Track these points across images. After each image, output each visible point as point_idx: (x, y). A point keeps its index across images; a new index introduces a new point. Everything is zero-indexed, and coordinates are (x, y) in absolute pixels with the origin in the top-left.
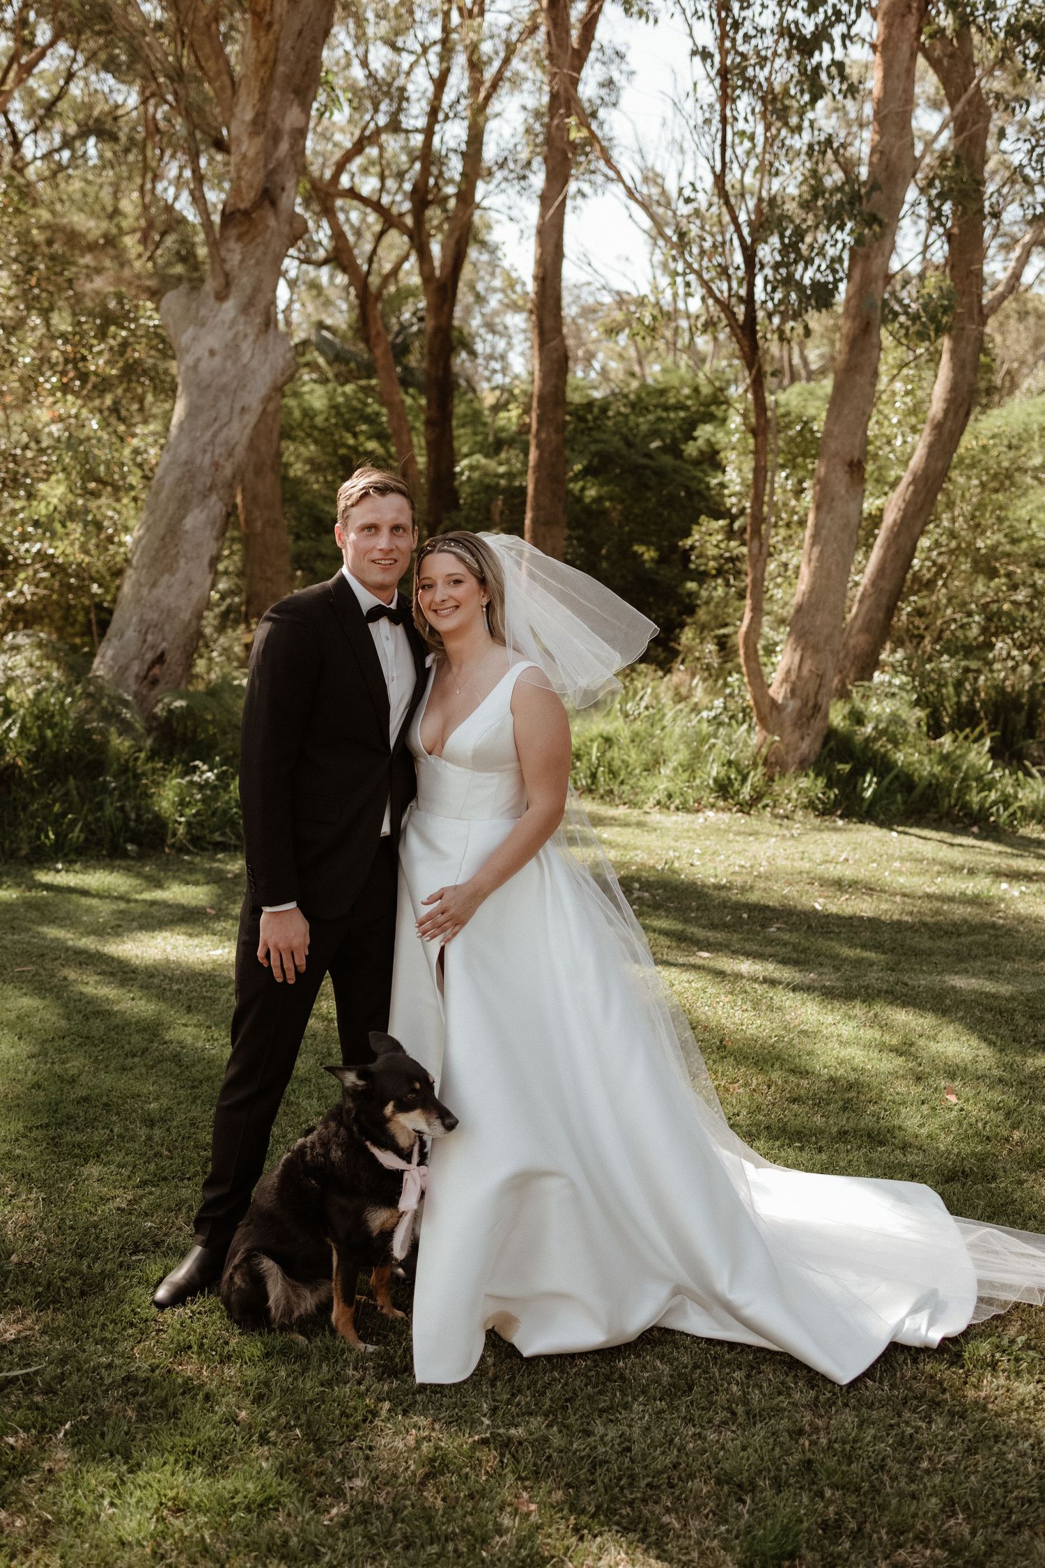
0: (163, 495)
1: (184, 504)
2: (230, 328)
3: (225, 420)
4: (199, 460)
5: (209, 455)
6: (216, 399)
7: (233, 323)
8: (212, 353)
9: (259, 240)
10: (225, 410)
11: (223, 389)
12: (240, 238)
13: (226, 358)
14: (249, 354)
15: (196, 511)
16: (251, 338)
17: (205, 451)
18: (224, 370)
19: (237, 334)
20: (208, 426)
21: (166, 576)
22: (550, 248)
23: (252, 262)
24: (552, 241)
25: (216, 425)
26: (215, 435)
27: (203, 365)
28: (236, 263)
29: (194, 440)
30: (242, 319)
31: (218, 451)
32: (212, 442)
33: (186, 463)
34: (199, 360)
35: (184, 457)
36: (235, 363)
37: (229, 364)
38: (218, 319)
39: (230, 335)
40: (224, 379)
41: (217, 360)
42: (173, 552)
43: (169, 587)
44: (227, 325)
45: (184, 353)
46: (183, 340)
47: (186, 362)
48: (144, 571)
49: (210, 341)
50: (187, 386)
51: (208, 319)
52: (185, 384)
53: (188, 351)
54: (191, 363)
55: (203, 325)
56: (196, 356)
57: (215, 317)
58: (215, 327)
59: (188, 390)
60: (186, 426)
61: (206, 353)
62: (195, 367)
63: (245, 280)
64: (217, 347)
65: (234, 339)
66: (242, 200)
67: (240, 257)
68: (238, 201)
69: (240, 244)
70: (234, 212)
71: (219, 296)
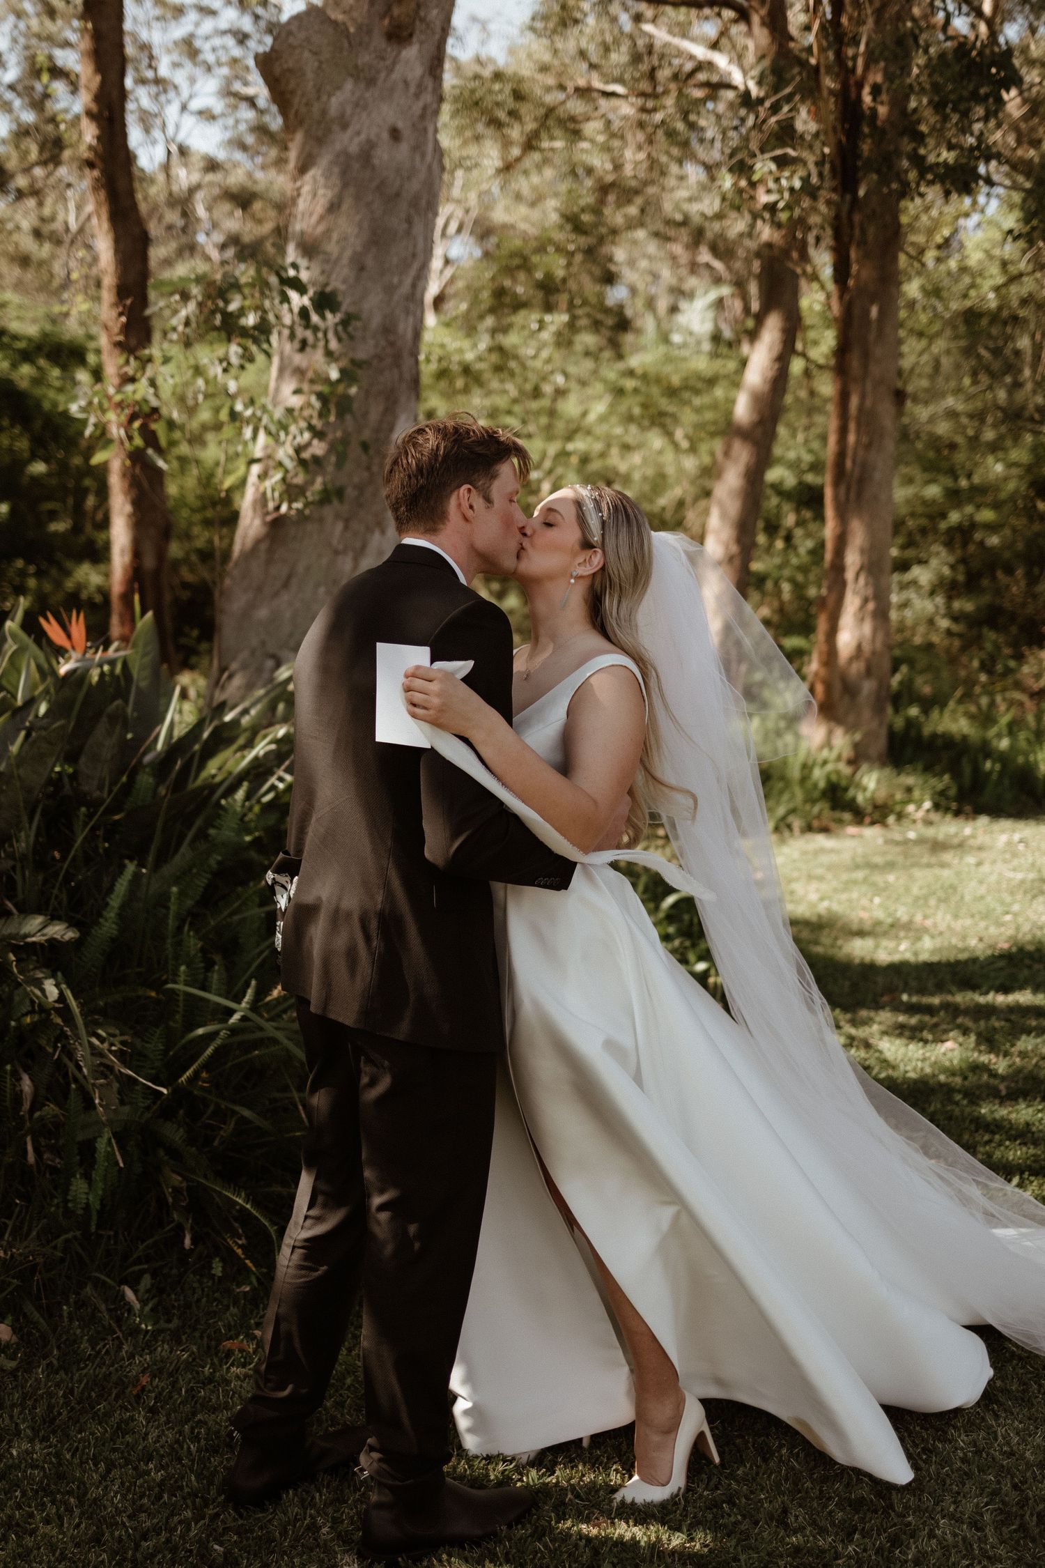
2: (417, 96)
3: (422, 259)
4: (401, 327)
5: (411, 319)
6: (409, 221)
7: (420, 86)
8: (395, 134)
11: (415, 203)
13: (414, 150)
14: (431, 148)
19: (425, 108)
25: (415, 265)
27: (383, 155)
29: (390, 289)
30: (429, 83)
34: (371, 144)
35: (376, 322)
36: (422, 158)
38: (394, 76)
39: (417, 108)
40: (415, 186)
41: (404, 147)
44: (412, 90)
45: (336, 128)
46: (335, 103)
47: (338, 146)
48: (340, 526)
49: (387, 113)
50: (351, 190)
51: (378, 72)
52: (345, 185)
53: (345, 126)
54: (354, 148)
55: (371, 82)
56: (363, 137)
57: (390, 70)
58: (392, 90)
59: (358, 198)
60: (369, 262)
61: (385, 135)
62: (366, 155)
63: (434, 14)
64: (400, 125)
65: (423, 116)
71: (400, 35)
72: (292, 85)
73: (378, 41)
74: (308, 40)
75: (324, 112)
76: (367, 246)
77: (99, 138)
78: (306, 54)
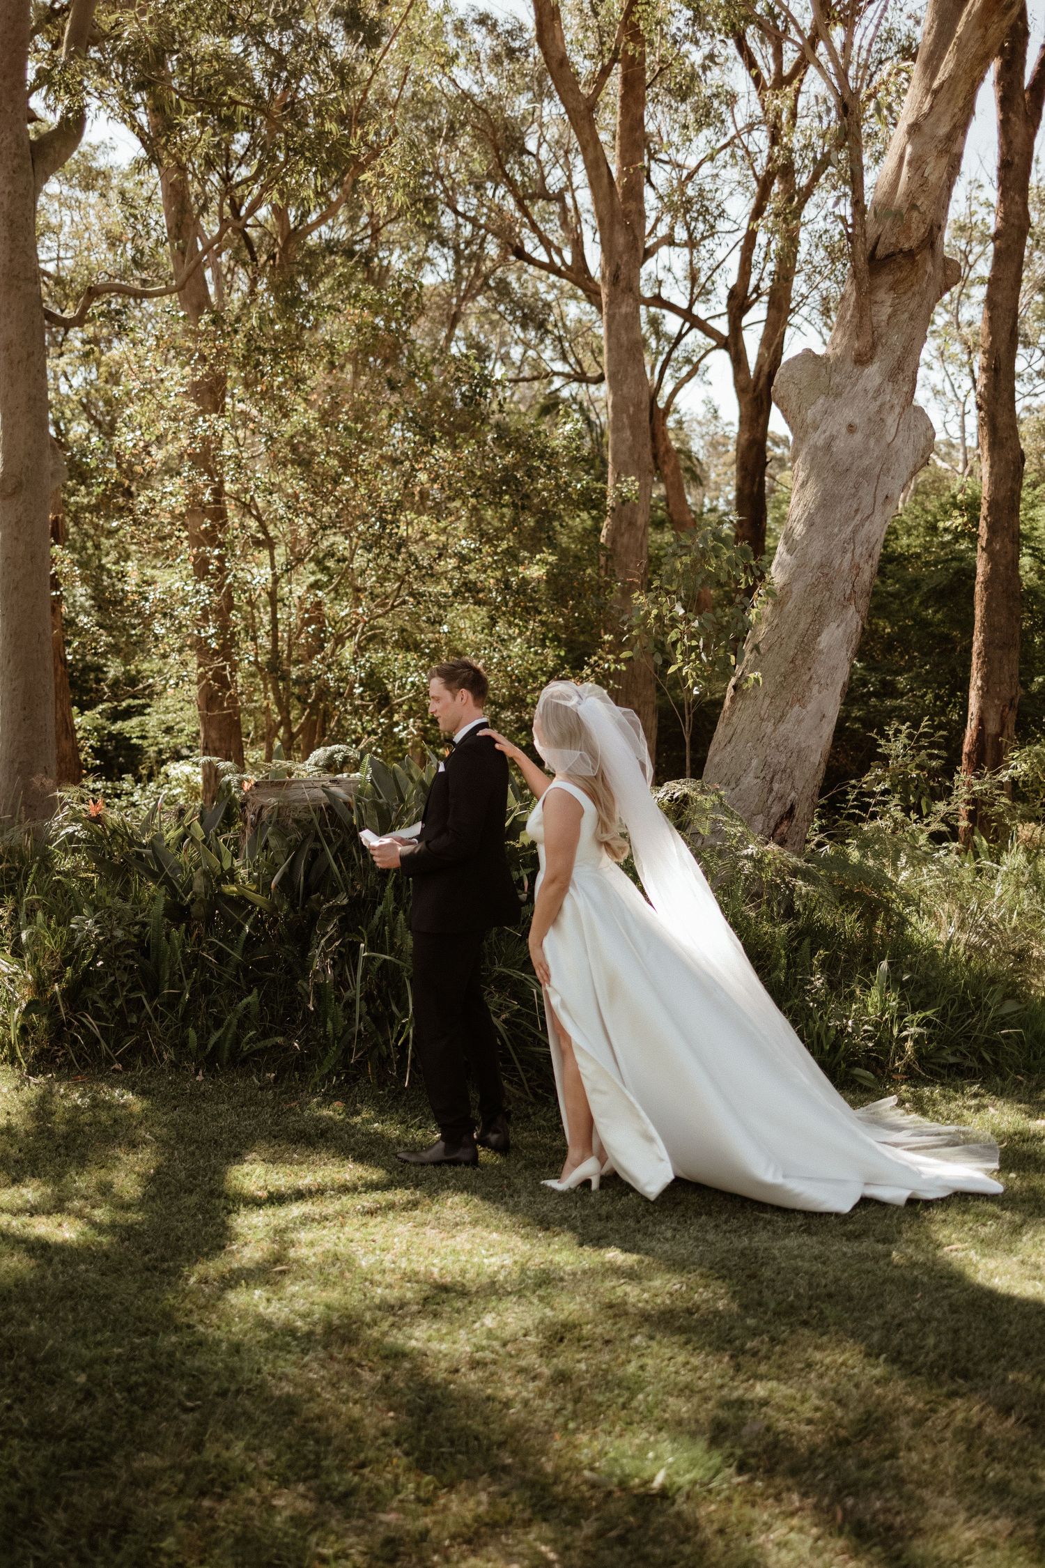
0: (790, 606)
1: (819, 617)
2: (875, 398)
3: (868, 512)
4: (836, 563)
5: (849, 555)
6: (857, 487)
7: (879, 391)
8: (851, 428)
9: (916, 288)
10: (868, 500)
11: (865, 473)
12: (892, 288)
13: (868, 436)
14: (893, 431)
15: (833, 625)
16: (897, 410)
17: (845, 551)
18: (867, 450)
19: (883, 405)
20: (848, 519)
21: (797, 708)
22: (1004, 335)
23: (906, 315)
24: (1007, 327)
25: (858, 517)
26: (855, 532)
27: (839, 445)
28: (885, 318)
29: (831, 537)
30: (890, 387)
31: (858, 551)
32: (852, 539)
33: (822, 566)
34: (833, 438)
35: (817, 559)
36: (878, 441)
37: (872, 442)
38: (859, 387)
39: (874, 406)
40: (867, 461)
41: (858, 437)
42: (806, 678)
43: (799, 722)
44: (871, 395)
45: (811, 430)
46: (811, 415)
47: (813, 443)
48: (767, 701)
49: (848, 415)
50: (816, 470)
51: (845, 387)
52: (812, 468)
53: (816, 428)
54: (820, 443)
55: (838, 395)
56: (828, 433)
57: (854, 385)
58: (854, 398)
59: (818, 476)
60: (818, 520)
61: (844, 430)
62: (828, 447)
63: (896, 339)
64: (857, 421)
65: (879, 412)
66: (908, 238)
67: (889, 310)
68: (902, 240)
69: (892, 294)
70: (893, 254)
71: (862, 360)
73: (849, 365)
74: (792, 376)
75: (803, 421)
76: (818, 509)
78: (791, 386)
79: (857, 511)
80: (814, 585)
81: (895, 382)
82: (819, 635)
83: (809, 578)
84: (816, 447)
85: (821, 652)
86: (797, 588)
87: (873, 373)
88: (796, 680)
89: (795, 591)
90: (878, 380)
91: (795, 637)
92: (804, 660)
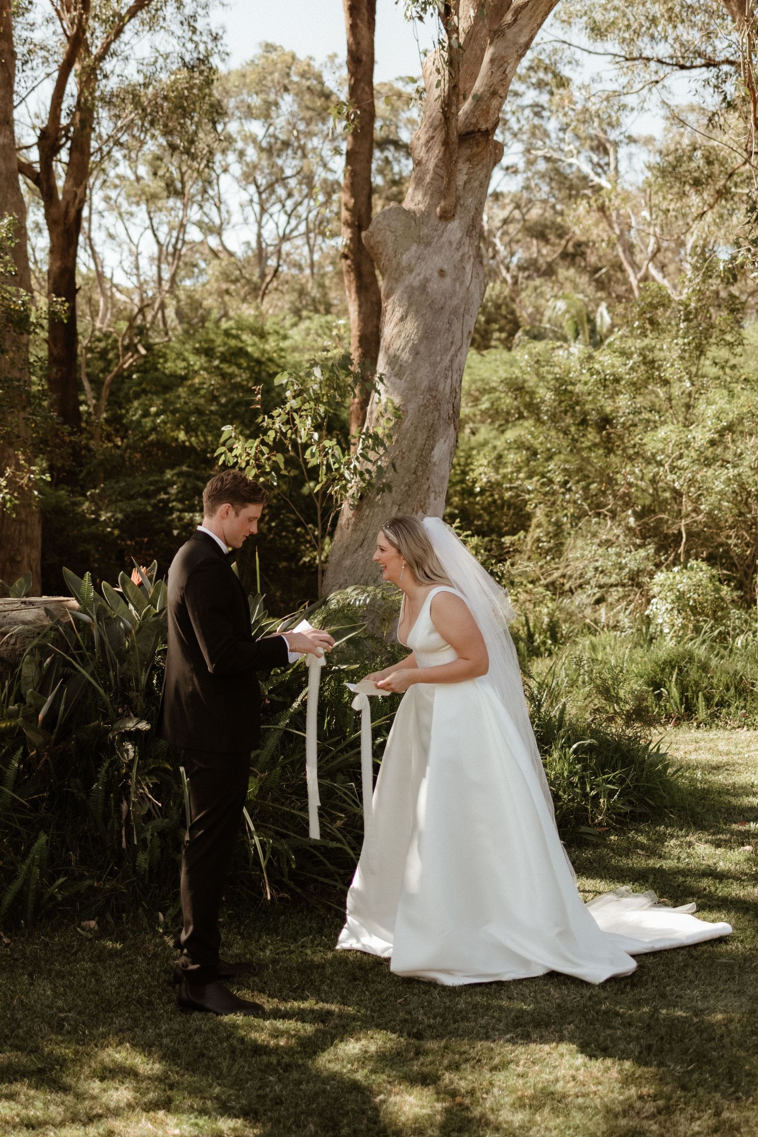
1: (432, 433)
2: (458, 249)
3: (459, 344)
4: (441, 387)
5: (449, 381)
6: (449, 323)
7: (460, 244)
8: (442, 273)
9: (484, 162)
10: (458, 334)
11: (455, 311)
12: (469, 160)
13: (455, 280)
14: (469, 277)
15: (442, 441)
16: (472, 260)
17: (445, 377)
18: (454, 291)
19: (463, 256)
20: (447, 350)
23: (478, 183)
25: (453, 349)
26: (451, 361)
27: (434, 286)
28: (462, 183)
29: (434, 365)
30: (467, 241)
32: (449, 367)
33: (430, 389)
34: (429, 280)
35: (425, 384)
36: (461, 284)
37: (457, 286)
38: (443, 239)
39: (458, 256)
40: (455, 301)
41: (448, 280)
42: (426, 487)
44: (454, 246)
45: (405, 272)
46: (405, 259)
47: (407, 283)
48: (395, 508)
49: (438, 261)
50: (414, 307)
51: (433, 238)
52: (410, 305)
53: (411, 271)
54: (416, 283)
55: (428, 244)
56: (422, 276)
57: (441, 236)
58: (441, 247)
59: (417, 312)
60: (422, 349)
61: (436, 274)
62: (423, 287)
63: (470, 201)
64: (445, 267)
65: (461, 260)
66: (487, 121)
67: (465, 177)
68: (481, 121)
69: (468, 165)
70: (473, 132)
71: (446, 216)
72: (381, 250)
73: (434, 221)
74: (389, 225)
75: (398, 264)
76: (421, 339)
77: (351, 239)
78: (388, 233)
79: (452, 343)
80: (425, 406)
81: (471, 237)
82: (433, 449)
83: (420, 399)
84: (412, 288)
85: (435, 464)
86: (412, 407)
87: (455, 228)
88: (418, 489)
89: (411, 411)
90: (459, 235)
91: (415, 452)
92: (424, 471)
